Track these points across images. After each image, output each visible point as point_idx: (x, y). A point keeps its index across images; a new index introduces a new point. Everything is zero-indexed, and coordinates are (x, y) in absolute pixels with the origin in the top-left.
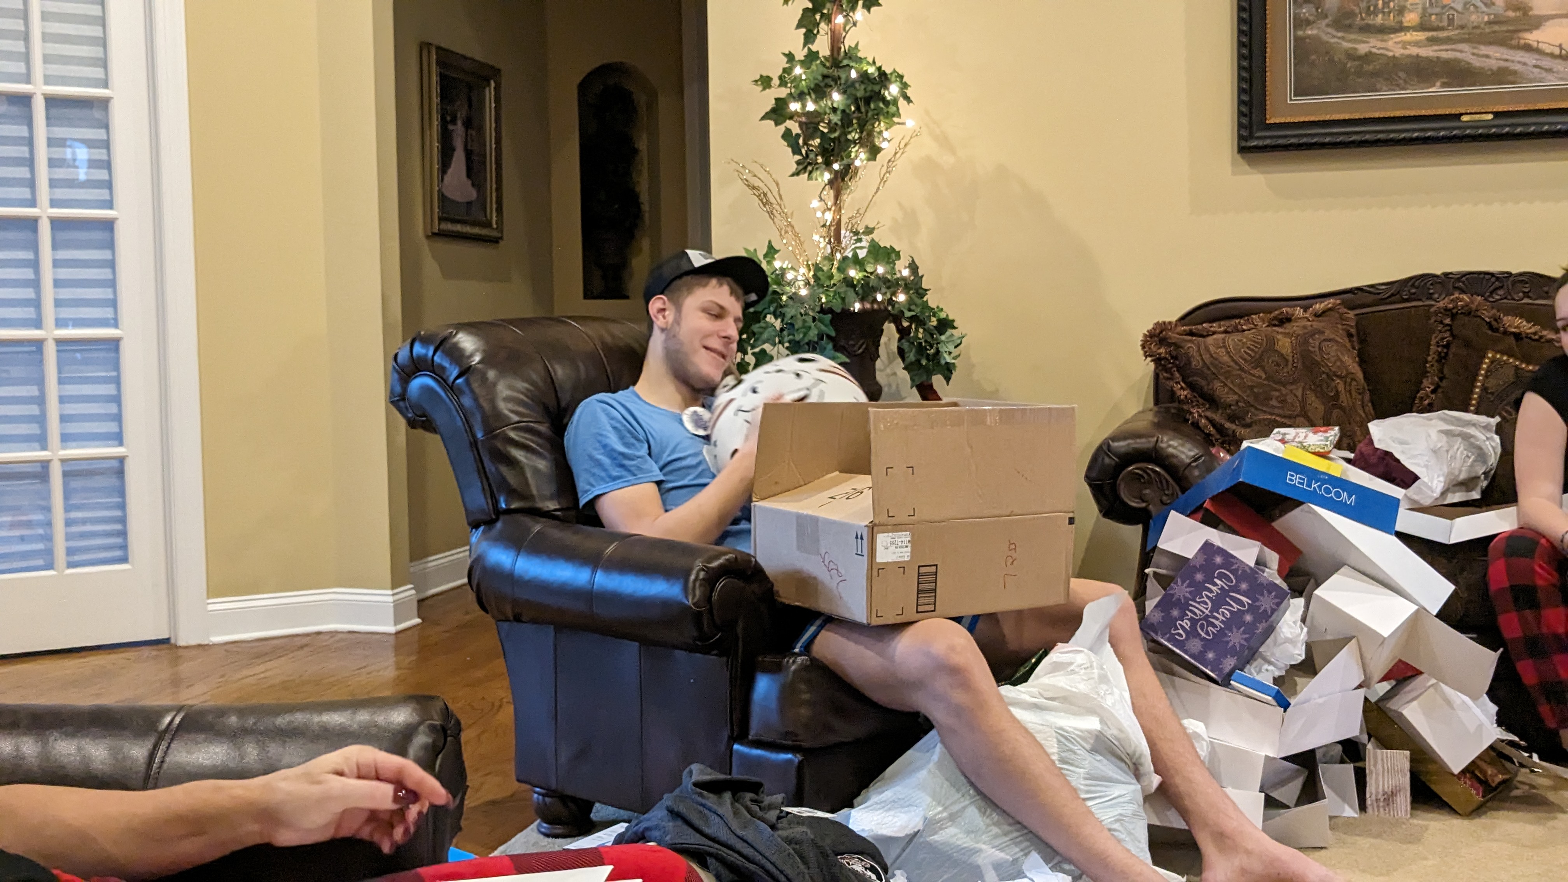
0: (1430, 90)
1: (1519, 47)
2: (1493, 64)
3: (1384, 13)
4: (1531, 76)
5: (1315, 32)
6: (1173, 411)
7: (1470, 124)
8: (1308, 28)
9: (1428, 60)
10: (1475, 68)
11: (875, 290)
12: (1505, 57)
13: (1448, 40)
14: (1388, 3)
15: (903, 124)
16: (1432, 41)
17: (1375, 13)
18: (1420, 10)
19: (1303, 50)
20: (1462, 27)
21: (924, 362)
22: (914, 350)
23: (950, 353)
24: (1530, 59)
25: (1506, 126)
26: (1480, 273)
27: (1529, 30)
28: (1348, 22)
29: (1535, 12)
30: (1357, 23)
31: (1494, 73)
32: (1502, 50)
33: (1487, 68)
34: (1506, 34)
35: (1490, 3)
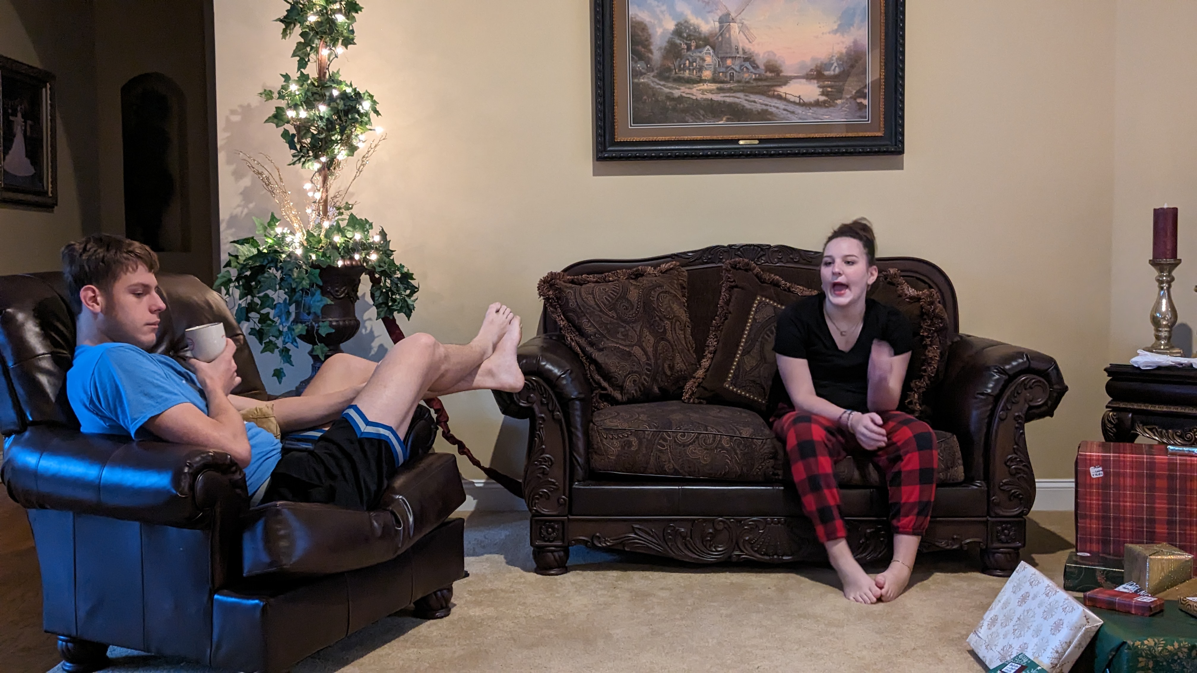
0: (720, 123)
1: (773, 96)
2: (759, 107)
3: (690, 69)
4: (782, 116)
5: (645, 80)
6: (554, 338)
7: (744, 146)
8: (641, 78)
9: (719, 103)
10: (747, 109)
11: (353, 251)
12: (765, 102)
13: (730, 90)
14: (692, 63)
15: (373, 130)
16: (720, 90)
17: (684, 70)
18: (712, 70)
19: (638, 92)
20: (739, 82)
24: (781, 105)
25: (766, 148)
26: (750, 245)
27: (780, 86)
28: (667, 74)
29: (785, 73)
30: (672, 76)
31: (759, 113)
32: (764, 98)
33: (754, 110)
34: (766, 88)
35: (756, 67)
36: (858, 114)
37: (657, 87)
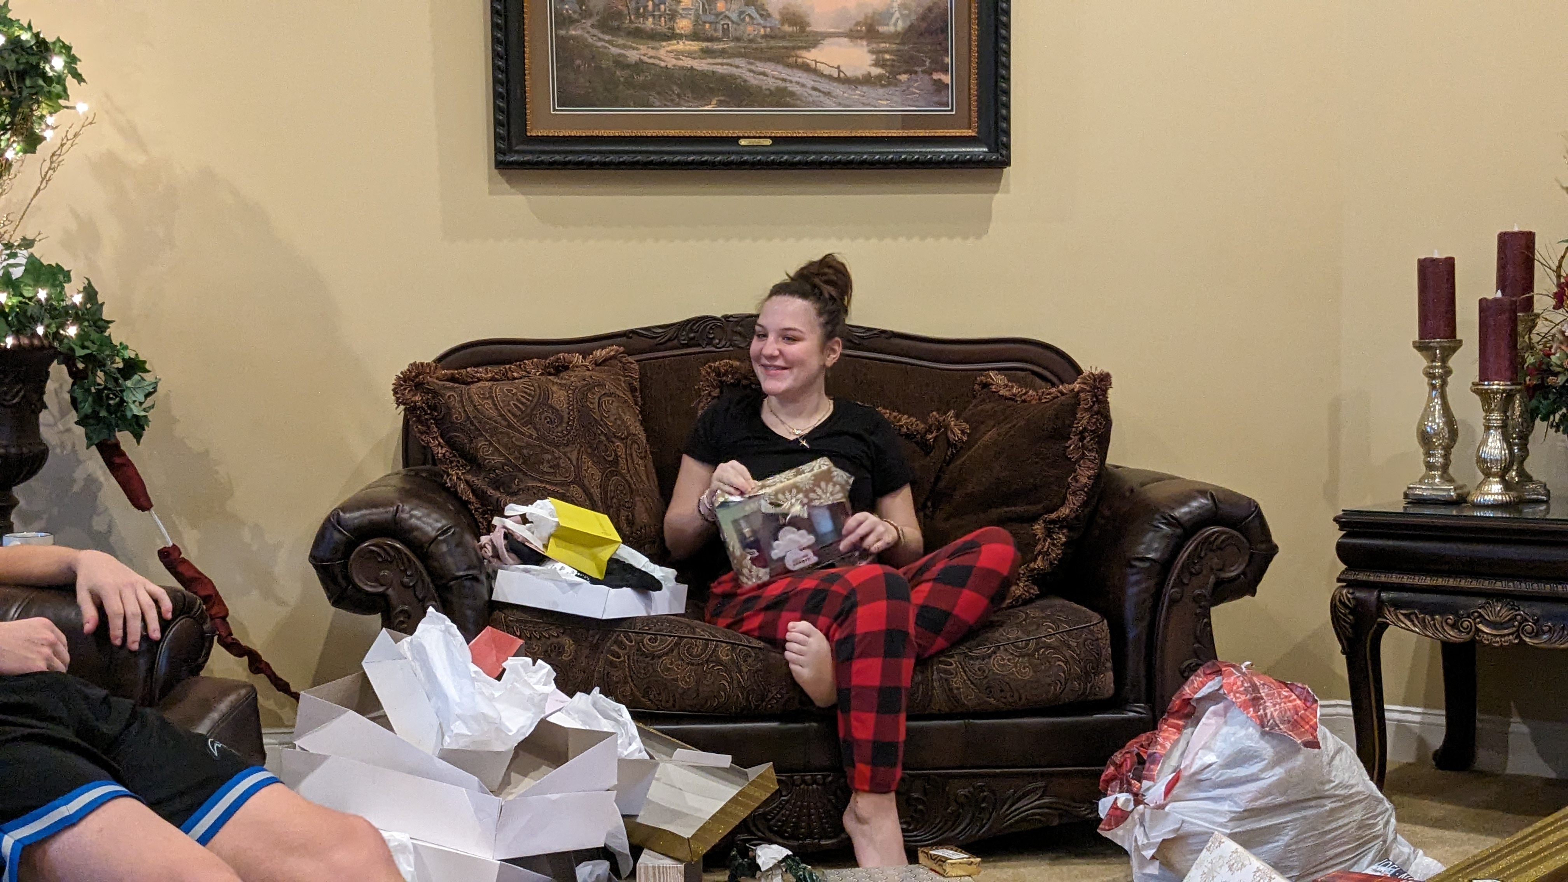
0: (706, 108)
1: (796, 66)
2: (772, 83)
3: (654, 16)
4: (811, 99)
5: (579, 32)
6: (424, 475)
7: (748, 149)
8: (571, 28)
9: (704, 74)
10: (752, 86)
11: (35, 320)
12: (783, 76)
13: (723, 53)
14: (658, 5)
15: (73, 108)
16: (707, 53)
17: (644, 16)
18: (692, 17)
19: (567, 52)
20: (738, 39)
21: (103, 413)
22: (90, 399)
23: (141, 404)
24: (809, 80)
25: (784, 153)
27: (806, 48)
28: (616, 24)
29: (815, 28)
31: (772, 93)
32: (780, 68)
33: (764, 87)
34: (784, 51)
35: (766, 15)
36: (936, 99)
37: (600, 44)
